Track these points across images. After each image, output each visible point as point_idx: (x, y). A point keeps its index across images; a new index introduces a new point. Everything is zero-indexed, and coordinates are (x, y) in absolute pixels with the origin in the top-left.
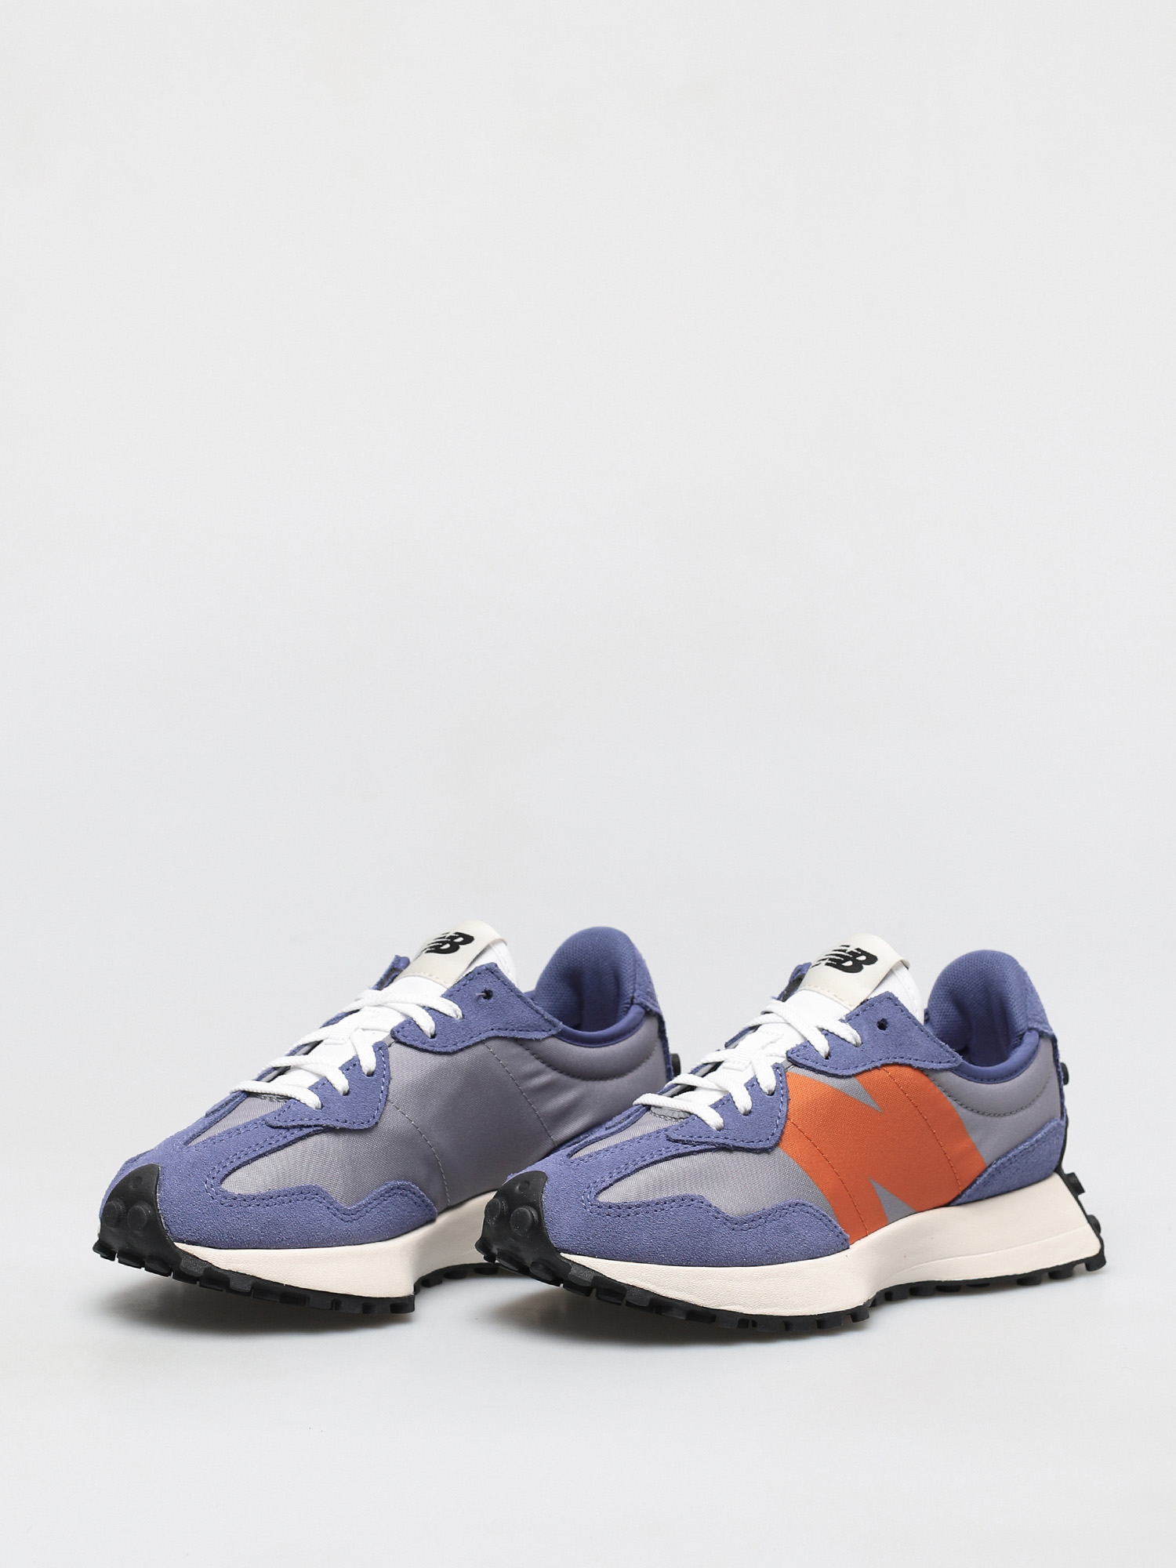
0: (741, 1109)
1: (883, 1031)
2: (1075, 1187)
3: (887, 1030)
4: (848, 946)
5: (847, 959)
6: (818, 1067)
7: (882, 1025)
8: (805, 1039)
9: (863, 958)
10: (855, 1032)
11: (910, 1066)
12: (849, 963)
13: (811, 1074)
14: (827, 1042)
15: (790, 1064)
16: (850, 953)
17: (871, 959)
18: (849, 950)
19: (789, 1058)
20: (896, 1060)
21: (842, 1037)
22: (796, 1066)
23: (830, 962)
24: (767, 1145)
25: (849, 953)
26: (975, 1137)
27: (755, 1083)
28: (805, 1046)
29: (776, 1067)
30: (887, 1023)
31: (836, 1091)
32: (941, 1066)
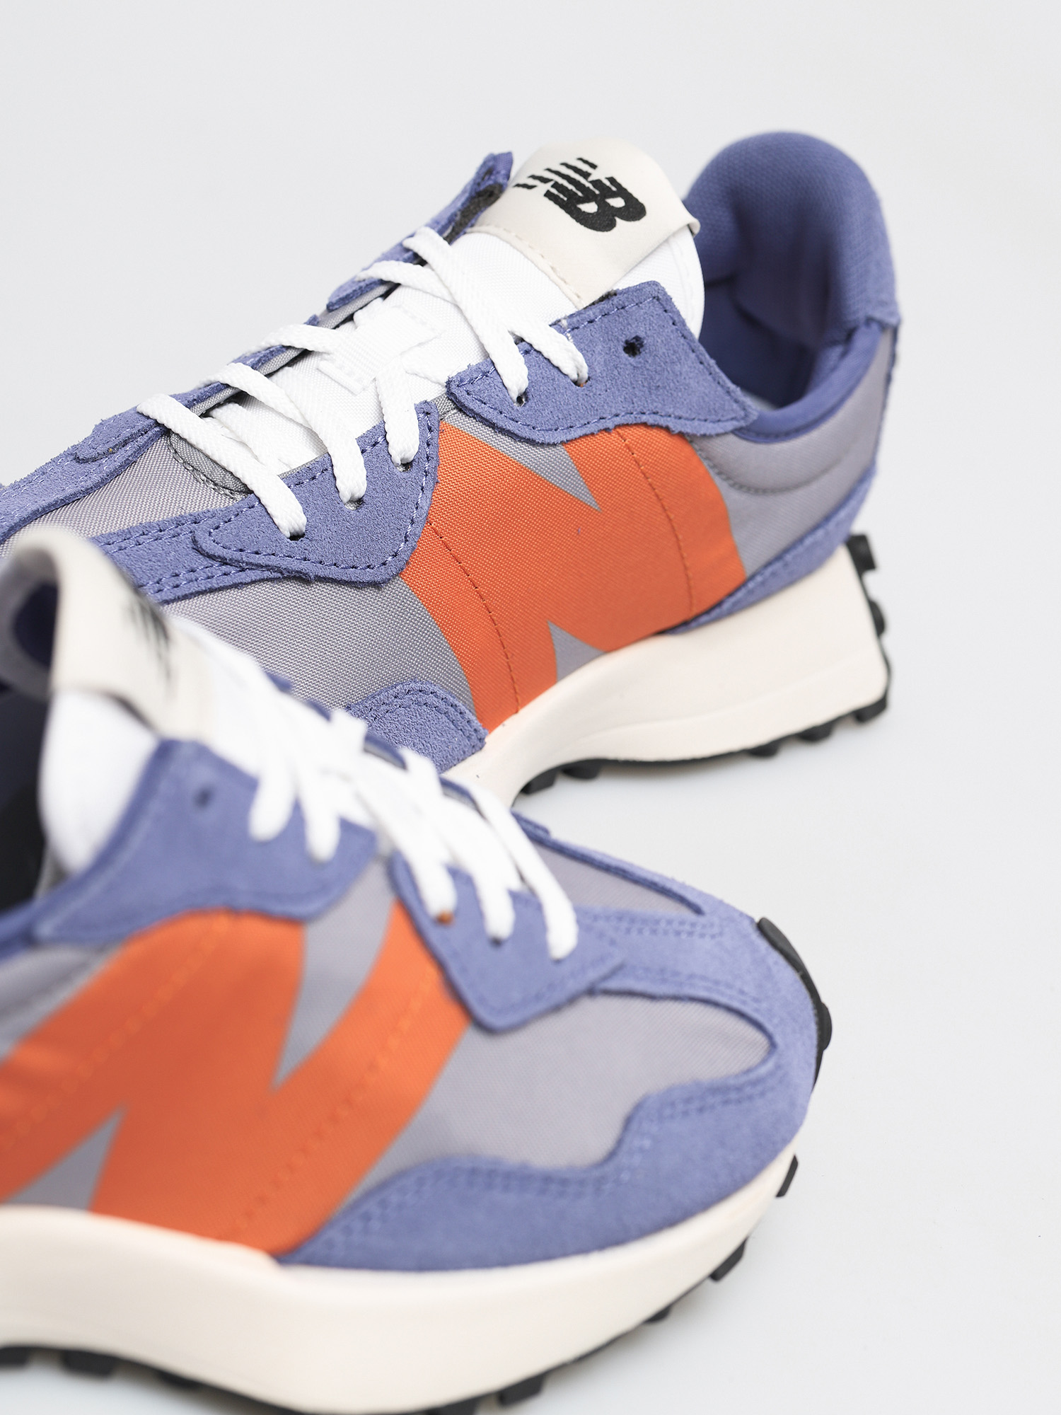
0: (345, 494)
1: (631, 360)
2: (863, 560)
3: (638, 358)
4: (593, 166)
5: (588, 197)
6: (500, 421)
7: (633, 347)
8: (487, 355)
9: (618, 202)
10: (580, 357)
11: (667, 429)
12: (590, 208)
13: (484, 433)
14: (525, 371)
15: (450, 405)
16: (597, 183)
17: (635, 210)
18: (595, 175)
19: (450, 395)
20: (644, 418)
21: (555, 363)
22: (460, 410)
23: (554, 191)
24: (378, 574)
25: (593, 182)
26: (739, 536)
27: (380, 439)
28: (485, 374)
29: (425, 410)
30: (642, 345)
31: (523, 470)
32: (719, 428)
